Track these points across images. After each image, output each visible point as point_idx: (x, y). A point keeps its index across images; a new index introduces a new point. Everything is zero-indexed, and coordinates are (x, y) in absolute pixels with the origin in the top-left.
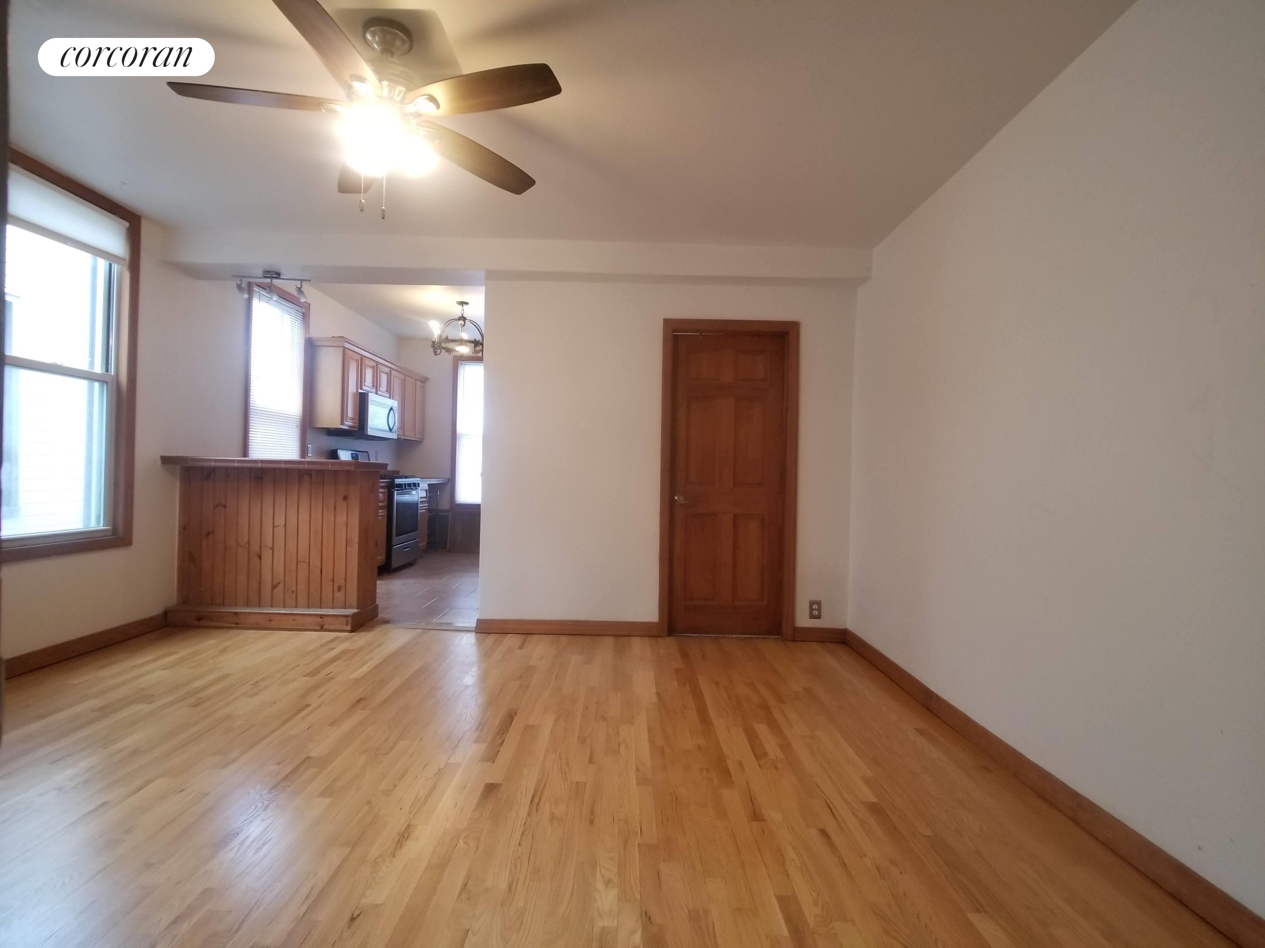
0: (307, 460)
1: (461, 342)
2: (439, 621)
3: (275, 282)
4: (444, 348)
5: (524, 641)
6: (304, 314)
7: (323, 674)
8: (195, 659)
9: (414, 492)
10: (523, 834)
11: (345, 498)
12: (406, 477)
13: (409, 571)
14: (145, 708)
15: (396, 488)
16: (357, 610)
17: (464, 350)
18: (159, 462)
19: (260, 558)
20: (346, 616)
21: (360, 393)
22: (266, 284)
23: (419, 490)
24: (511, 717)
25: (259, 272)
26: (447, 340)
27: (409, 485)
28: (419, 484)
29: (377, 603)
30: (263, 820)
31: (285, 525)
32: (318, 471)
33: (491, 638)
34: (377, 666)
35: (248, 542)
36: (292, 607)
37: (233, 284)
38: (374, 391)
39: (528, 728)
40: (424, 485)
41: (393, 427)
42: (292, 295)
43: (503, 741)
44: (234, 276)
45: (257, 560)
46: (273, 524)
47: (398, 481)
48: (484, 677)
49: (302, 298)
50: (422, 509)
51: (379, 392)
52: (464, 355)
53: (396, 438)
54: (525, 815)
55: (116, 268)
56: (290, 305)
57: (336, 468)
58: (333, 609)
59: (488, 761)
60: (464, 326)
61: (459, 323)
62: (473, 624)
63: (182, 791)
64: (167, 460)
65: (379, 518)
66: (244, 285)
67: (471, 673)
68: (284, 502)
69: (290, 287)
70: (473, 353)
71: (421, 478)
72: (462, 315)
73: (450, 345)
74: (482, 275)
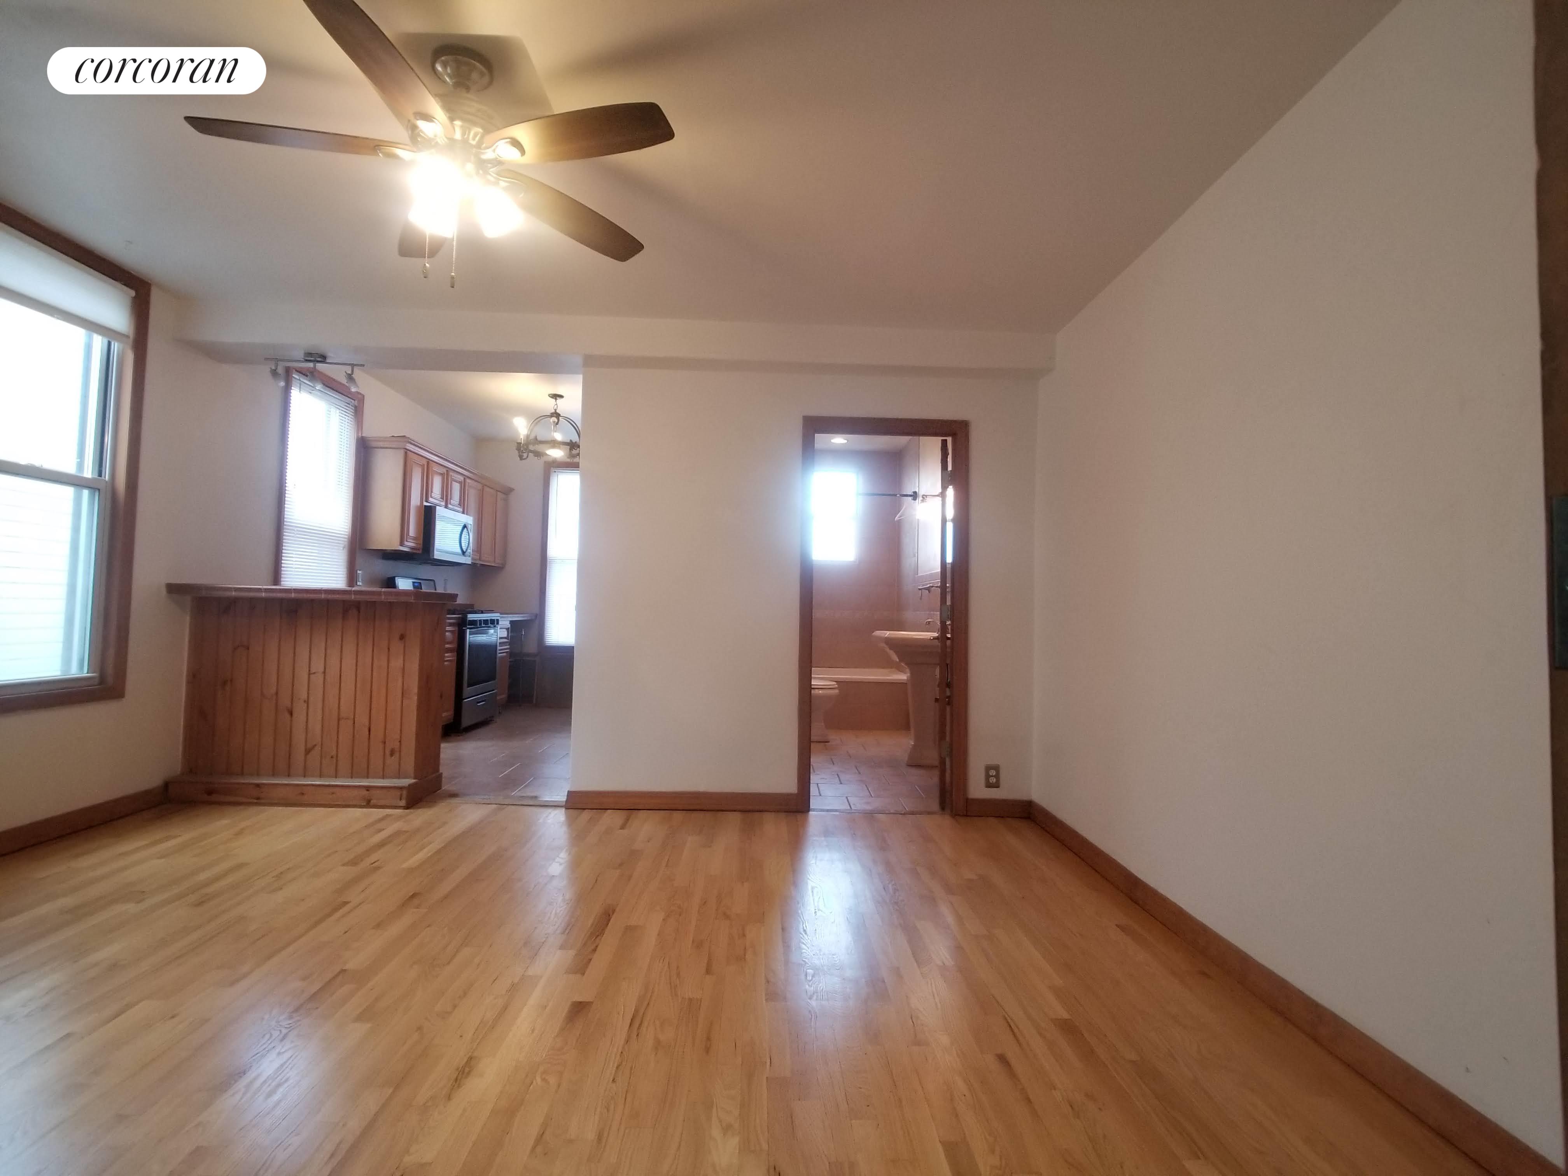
0: (354, 589)
1: (554, 444)
2: (519, 794)
3: (320, 366)
4: (531, 451)
5: (627, 820)
6: (356, 407)
7: (366, 863)
8: (202, 844)
9: (492, 631)
10: (617, 1068)
11: (402, 637)
12: (482, 613)
13: (482, 731)
14: (131, 908)
15: (469, 625)
16: (413, 781)
17: (557, 454)
18: (164, 591)
19: (291, 714)
20: (401, 788)
21: (425, 506)
22: (308, 369)
23: (499, 628)
24: (607, 915)
25: (300, 355)
26: (537, 441)
27: (486, 622)
28: (498, 620)
29: (441, 771)
30: (279, 1054)
31: (324, 672)
32: (367, 603)
33: (586, 815)
34: (438, 852)
35: (277, 693)
36: (330, 777)
37: (266, 369)
38: (443, 504)
39: (630, 930)
40: (505, 622)
41: (467, 550)
42: (341, 383)
43: (597, 946)
44: (266, 359)
45: (288, 716)
46: (309, 670)
47: (471, 617)
48: (575, 864)
49: (352, 388)
50: (502, 652)
51: (450, 506)
52: (558, 460)
53: (470, 563)
54: (622, 1042)
55: (116, 346)
56: (339, 396)
57: (392, 599)
58: (383, 778)
59: (576, 973)
60: (557, 424)
61: (551, 420)
62: (562, 797)
63: (173, 1017)
64: (175, 590)
65: (446, 663)
66: (280, 370)
67: (557, 860)
68: (323, 644)
69: (338, 374)
70: (568, 458)
71: (501, 614)
72: (556, 410)
73: (540, 448)
74: (579, 360)
